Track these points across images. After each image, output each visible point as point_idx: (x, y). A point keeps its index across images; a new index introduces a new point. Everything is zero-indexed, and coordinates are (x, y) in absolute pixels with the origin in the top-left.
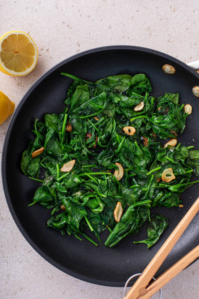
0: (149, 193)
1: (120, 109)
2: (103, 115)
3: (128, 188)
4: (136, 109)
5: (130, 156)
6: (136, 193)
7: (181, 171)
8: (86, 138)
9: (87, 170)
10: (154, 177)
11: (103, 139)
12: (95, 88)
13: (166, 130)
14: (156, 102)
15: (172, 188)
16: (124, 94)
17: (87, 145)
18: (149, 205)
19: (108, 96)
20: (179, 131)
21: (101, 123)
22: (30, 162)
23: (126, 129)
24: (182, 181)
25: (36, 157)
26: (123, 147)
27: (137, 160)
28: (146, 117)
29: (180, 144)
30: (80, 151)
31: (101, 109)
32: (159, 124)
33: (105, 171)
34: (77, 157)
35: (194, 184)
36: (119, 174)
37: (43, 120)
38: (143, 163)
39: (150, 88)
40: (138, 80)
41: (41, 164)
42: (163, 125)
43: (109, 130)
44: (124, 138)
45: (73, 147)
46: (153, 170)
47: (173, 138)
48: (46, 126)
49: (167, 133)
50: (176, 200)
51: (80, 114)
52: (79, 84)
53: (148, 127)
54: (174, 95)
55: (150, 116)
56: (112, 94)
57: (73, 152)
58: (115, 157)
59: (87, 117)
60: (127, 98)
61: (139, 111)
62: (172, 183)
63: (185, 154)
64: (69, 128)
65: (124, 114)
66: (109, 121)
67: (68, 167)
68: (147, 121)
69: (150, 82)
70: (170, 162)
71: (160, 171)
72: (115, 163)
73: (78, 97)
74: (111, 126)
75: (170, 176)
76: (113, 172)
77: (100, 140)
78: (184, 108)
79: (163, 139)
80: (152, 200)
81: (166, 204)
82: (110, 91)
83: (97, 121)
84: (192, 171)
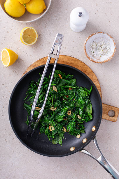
0: (44, 121)
2: (76, 102)
8: (66, 96)
9: (54, 96)
10: (51, 123)
11: (65, 103)
14: (81, 123)
20: (69, 133)
22: (56, 73)
29: (65, 133)
33: (53, 103)
34: (59, 92)
35: (49, 139)
36: (52, 109)
37: (74, 78)
40: (90, 116)
44: (66, 111)
47: (67, 130)
50: (42, 131)
52: (88, 92)
54: (84, 131)
55: (75, 121)
59: (75, 96)
61: (77, 117)
62: (49, 130)
63: (61, 135)
64: (70, 89)
65: (76, 111)
68: (73, 120)
71: (53, 125)
72: (56, 107)
76: (53, 106)
78: (79, 135)
79: (66, 126)
81: (41, 128)
83: (73, 100)
84: (54, 138)
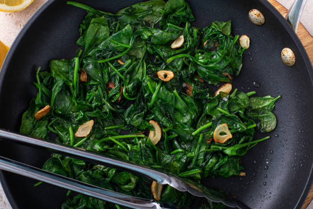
0: (197, 160)
1: (152, 48)
2: (129, 56)
3: (169, 154)
4: (174, 46)
5: (168, 111)
6: (179, 160)
7: (240, 126)
8: (108, 89)
9: (112, 132)
10: (203, 137)
11: (130, 89)
12: (117, 20)
13: (216, 71)
14: (201, 35)
15: (228, 151)
16: (157, 26)
17: (110, 99)
18: (199, 176)
19: (134, 30)
20: (235, 73)
21: (127, 68)
22: (34, 127)
23: (161, 73)
24: (242, 140)
25: (42, 119)
26: (158, 98)
27: (178, 116)
28: (188, 55)
29: (236, 90)
30: (100, 107)
31: (126, 49)
32: (206, 64)
33: (136, 133)
34: (97, 116)
35: (259, 143)
36: (155, 136)
37: (48, 68)
38: (187, 119)
39: (192, 16)
40: (174, 7)
41: (49, 128)
42: (211, 65)
43: (138, 76)
44: (159, 86)
45: (91, 103)
46: (201, 128)
47: (226, 83)
48: (52, 77)
49: (217, 76)
50: (235, 168)
51: (98, 57)
52: (94, 16)
53: (191, 70)
54: (224, 24)
55: (193, 55)
56: (140, 28)
57: (91, 109)
58: (149, 113)
59: (107, 60)
60: (161, 31)
61: (177, 49)
62: (229, 144)
63: (244, 102)
64: (84, 77)
65: (158, 54)
66: (137, 64)
67: (84, 130)
68: (189, 62)
69: (191, 8)
70: (224, 116)
71: (212, 128)
72: (149, 121)
73: (93, 35)
74: (141, 71)
75: (225, 134)
76: (147, 134)
77: (127, 91)
78: (238, 40)
79: (212, 85)
80: (203, 168)
81: (222, 172)
82: (137, 24)
83: (120, 66)
84: (255, 125)
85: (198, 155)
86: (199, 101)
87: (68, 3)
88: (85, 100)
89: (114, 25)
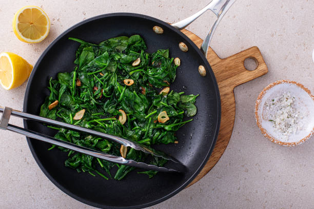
0: (148, 133)
1: (121, 66)
2: (107, 71)
3: (131, 130)
4: (134, 64)
5: (130, 103)
6: (137, 134)
7: (174, 113)
8: (94, 91)
9: (96, 117)
10: (152, 119)
11: (107, 91)
12: (99, 49)
13: (160, 80)
14: (151, 58)
15: (167, 128)
16: (124, 52)
17: (95, 97)
18: (149, 143)
19: (110, 55)
20: (171, 81)
21: (105, 78)
22: (48, 114)
23: (126, 81)
24: (175, 121)
25: (53, 109)
26: (124, 96)
27: (137, 107)
28: (142, 70)
29: (172, 91)
30: (89, 102)
31: (104, 66)
32: (153, 75)
33: (111, 117)
34: (87, 107)
35: (186, 123)
36: (123, 119)
37: (56, 78)
38: (142, 108)
39: (145, 46)
40: (134, 40)
41: (57, 114)
42: (156, 76)
43: (112, 83)
44: (125, 88)
45: (83, 99)
46: (151, 114)
47: (166, 87)
48: (59, 83)
49: (160, 83)
50: (171, 138)
51: (88, 71)
52: (85, 46)
53: (145, 79)
54: (165, 51)
55: (146, 70)
56: (113, 54)
57: (83, 103)
58: (119, 105)
59: (93, 73)
60: (126, 56)
61: (136, 66)
62: (167, 123)
63: (177, 99)
64: (79, 84)
65: (124, 69)
66: (112, 76)
67: (80, 115)
68: (143, 74)
69: (145, 41)
70: (164, 106)
71: (156, 114)
72: (118, 110)
73: (85, 57)
74: (114, 79)
75: (165, 117)
76: (118, 118)
77: (105, 92)
78: (174, 61)
79: (158, 88)
80: (152, 138)
81: (163, 141)
82: (112, 51)
83: (101, 77)
84: (183, 112)
85: (149, 130)
86: (149, 98)
87: (70, 38)
88: (79, 97)
89: (97, 52)
